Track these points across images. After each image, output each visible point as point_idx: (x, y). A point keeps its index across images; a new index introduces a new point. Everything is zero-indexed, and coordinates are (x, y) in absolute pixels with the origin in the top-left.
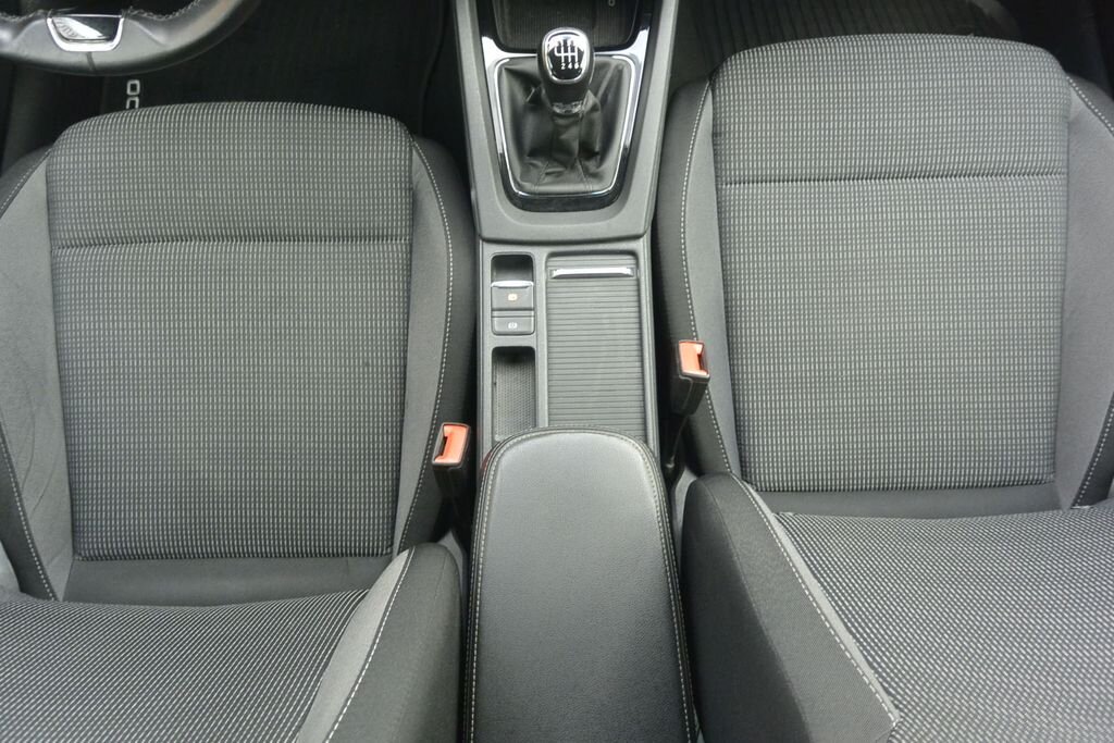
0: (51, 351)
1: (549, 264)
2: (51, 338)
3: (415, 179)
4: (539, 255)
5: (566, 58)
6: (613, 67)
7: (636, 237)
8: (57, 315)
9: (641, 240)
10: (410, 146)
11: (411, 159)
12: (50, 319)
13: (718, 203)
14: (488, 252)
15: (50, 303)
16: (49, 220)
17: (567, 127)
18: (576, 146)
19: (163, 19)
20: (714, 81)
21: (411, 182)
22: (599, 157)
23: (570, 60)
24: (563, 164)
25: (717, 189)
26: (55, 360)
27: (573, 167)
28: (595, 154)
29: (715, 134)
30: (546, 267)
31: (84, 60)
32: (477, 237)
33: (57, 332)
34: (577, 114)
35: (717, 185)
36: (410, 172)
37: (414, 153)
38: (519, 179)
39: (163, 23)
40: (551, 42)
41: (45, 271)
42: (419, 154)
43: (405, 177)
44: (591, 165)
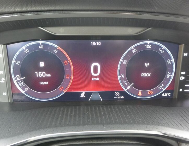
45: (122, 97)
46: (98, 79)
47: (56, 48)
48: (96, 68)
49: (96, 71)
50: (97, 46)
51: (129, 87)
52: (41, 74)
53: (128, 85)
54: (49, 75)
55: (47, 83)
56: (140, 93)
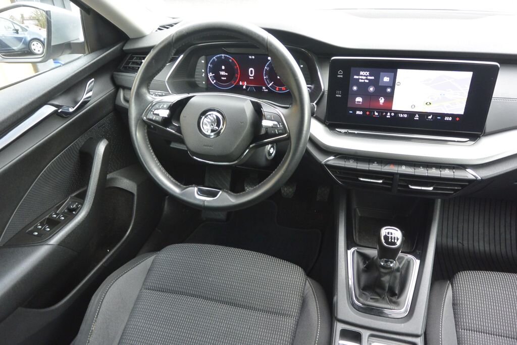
0: (120, 333)
1: (369, 340)
2: (123, 327)
3: (306, 292)
4: (365, 334)
5: (391, 237)
6: (405, 259)
7: (417, 336)
8: (131, 316)
9: (419, 338)
10: (306, 279)
11: (305, 284)
12: (127, 318)
13: (457, 338)
14: (339, 327)
15: (130, 311)
16: (146, 277)
17: (386, 274)
18: (387, 285)
19: (235, 194)
20: (452, 281)
21: (303, 294)
22: (397, 297)
23: (393, 238)
24: (379, 295)
25: (457, 331)
26: (119, 338)
27: (384, 298)
28: (396, 295)
29: (454, 305)
30: (368, 341)
31: (201, 203)
32: (334, 319)
33: (127, 324)
34: (391, 268)
35: (456, 329)
36: (304, 289)
37: (307, 281)
38: (358, 297)
39: (235, 196)
40: (384, 231)
41: (135, 297)
42: (309, 283)
43: (301, 290)
44: (394, 299)
45: (267, 90)
46: (252, 78)
47: (230, 59)
48: (251, 71)
49: (251, 73)
50: (252, 59)
51: (271, 84)
52: (223, 73)
53: (270, 83)
54: (227, 74)
55: (225, 78)
56: (277, 89)
